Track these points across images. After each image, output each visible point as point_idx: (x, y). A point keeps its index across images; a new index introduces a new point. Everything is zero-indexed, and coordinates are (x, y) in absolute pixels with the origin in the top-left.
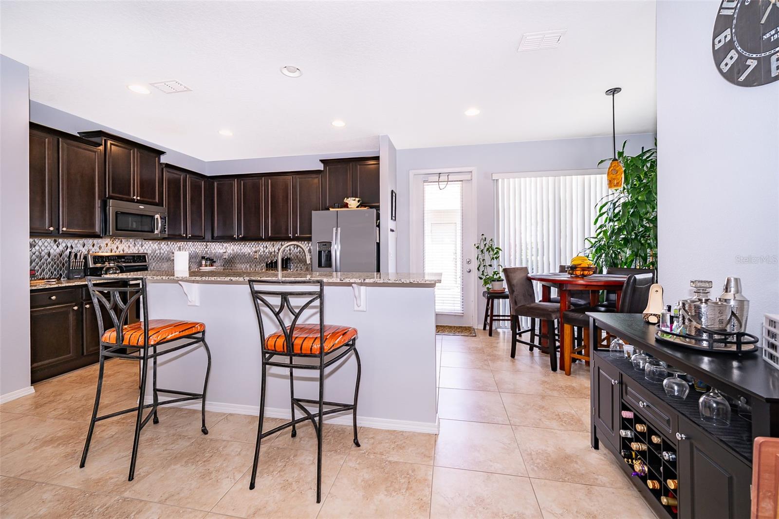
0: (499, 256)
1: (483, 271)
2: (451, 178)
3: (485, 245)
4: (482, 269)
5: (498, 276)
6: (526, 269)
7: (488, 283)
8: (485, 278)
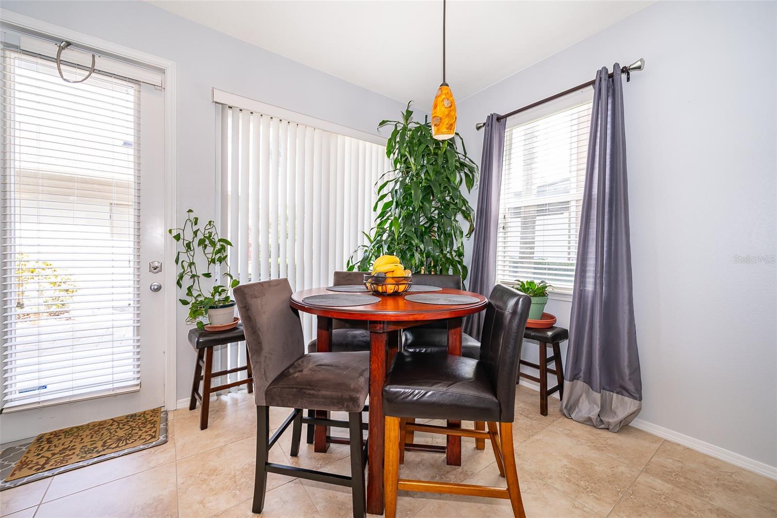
0: (227, 256)
1: (189, 289)
2: (102, 63)
3: (195, 233)
4: (187, 282)
5: (223, 296)
6: (283, 285)
7: (202, 314)
8: (194, 301)
